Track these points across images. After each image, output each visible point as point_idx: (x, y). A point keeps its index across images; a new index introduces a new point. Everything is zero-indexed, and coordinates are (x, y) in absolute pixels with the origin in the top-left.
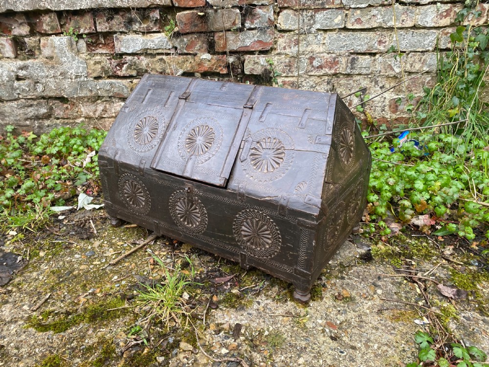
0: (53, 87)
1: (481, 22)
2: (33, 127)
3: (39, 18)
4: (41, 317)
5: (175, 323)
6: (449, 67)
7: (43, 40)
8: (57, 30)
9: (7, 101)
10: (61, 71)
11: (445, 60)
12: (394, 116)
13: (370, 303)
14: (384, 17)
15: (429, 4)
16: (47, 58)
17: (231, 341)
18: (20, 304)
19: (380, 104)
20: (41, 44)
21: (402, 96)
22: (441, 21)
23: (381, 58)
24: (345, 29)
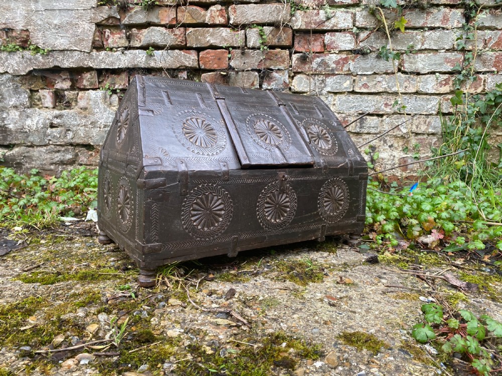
0: (82, 135)
1: (479, 90)
2: (57, 172)
3: (81, 75)
4: (30, 275)
5: (166, 288)
6: (452, 129)
7: (81, 94)
8: (95, 86)
9: (37, 146)
10: (92, 120)
11: (449, 123)
12: (404, 175)
13: (373, 288)
14: (388, 83)
15: (428, 73)
16: (81, 109)
17: (223, 301)
18: (13, 267)
19: (390, 162)
20: (79, 97)
21: (410, 155)
22: (441, 88)
23: (388, 119)
24: (353, 92)
